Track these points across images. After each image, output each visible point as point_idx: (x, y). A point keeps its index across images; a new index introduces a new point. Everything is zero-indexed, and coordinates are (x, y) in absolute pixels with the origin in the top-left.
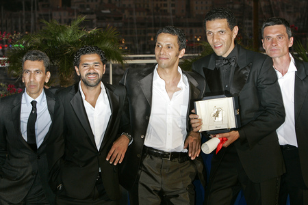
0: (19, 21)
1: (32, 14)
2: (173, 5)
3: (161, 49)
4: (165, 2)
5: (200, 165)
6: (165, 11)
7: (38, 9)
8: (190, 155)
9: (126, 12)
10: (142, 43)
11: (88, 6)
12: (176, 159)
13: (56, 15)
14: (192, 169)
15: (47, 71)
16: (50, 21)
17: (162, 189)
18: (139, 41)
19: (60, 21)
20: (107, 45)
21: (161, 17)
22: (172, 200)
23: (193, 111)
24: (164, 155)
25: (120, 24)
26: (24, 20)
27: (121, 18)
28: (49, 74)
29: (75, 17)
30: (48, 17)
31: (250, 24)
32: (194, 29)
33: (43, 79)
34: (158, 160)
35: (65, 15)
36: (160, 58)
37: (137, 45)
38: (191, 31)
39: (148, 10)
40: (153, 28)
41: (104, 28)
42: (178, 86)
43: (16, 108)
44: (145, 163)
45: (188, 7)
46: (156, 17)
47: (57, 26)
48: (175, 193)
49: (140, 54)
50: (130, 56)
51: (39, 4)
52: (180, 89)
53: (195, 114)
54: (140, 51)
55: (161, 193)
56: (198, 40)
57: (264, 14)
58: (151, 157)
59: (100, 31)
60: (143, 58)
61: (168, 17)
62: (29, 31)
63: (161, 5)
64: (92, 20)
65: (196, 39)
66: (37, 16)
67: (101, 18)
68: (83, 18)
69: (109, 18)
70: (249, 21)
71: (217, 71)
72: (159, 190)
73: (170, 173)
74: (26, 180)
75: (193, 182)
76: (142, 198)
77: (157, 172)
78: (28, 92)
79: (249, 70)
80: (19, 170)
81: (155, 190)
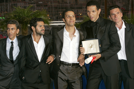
0: (3, 7)
1: (8, 4)
5: (84, 69)
6: (66, 2)
7: (11, 2)
8: (80, 65)
9: (49, 3)
10: (56, 16)
12: (74, 66)
13: (19, 4)
14: (81, 70)
17: (68, 79)
18: (55, 15)
20: (42, 17)
21: (64, 5)
22: (73, 84)
23: (81, 45)
24: (69, 64)
25: (47, 8)
26: (5, 7)
27: (47, 6)
31: (103, 7)
32: (79, 10)
34: (66, 67)
35: (23, 4)
37: (54, 17)
38: (77, 11)
39: (59, 2)
40: (61, 10)
42: (75, 35)
43: (4, 45)
44: (61, 68)
46: (62, 5)
47: (21, 9)
48: (74, 81)
49: (55, 21)
53: (82, 46)
54: (55, 20)
55: (68, 81)
56: (81, 14)
57: (109, 3)
58: (63, 66)
59: (39, 11)
60: (57, 23)
61: (67, 5)
62: (7, 11)
64: (34, 6)
65: (80, 14)
66: (11, 5)
67: (38, 5)
68: (32, 5)
69: (42, 5)
70: (103, 6)
71: (91, 28)
72: (67, 79)
73: (72, 72)
74: (9, 76)
75: (81, 76)
76: (59, 83)
77: (66, 72)
78: (9, 38)
79: (105, 28)
80: (6, 72)
81: (65, 80)
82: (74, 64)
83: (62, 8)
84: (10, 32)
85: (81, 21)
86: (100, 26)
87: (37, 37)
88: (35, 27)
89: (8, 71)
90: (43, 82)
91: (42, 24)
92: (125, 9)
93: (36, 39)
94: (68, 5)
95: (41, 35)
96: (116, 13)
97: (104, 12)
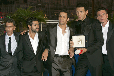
0: (8, 8)
1: (13, 5)
2: (63, 2)
3: (61, 18)
4: (60, 1)
5: (73, 60)
6: (60, 4)
7: (15, 4)
8: (70, 56)
9: (46, 4)
10: (52, 16)
11: (33, 3)
12: (65, 58)
13: (22, 6)
14: (71, 61)
15: (14, 26)
16: (19, 8)
18: (51, 15)
19: (23, 8)
20: (40, 17)
21: (59, 6)
22: (64, 73)
25: (44, 9)
26: (10, 8)
27: (44, 7)
28: (15, 27)
29: (28, 7)
30: (19, 7)
32: (71, 11)
33: (13, 29)
34: (58, 58)
35: (25, 6)
36: (60, 21)
37: (50, 16)
38: (70, 11)
39: (54, 4)
40: (56, 10)
41: (39, 10)
42: (66, 31)
44: (54, 60)
45: (69, 3)
46: (57, 6)
47: (22, 10)
48: (65, 71)
49: (51, 20)
50: (48, 20)
51: (15, 2)
52: (66, 32)
54: (51, 18)
55: (60, 71)
56: (72, 14)
58: (56, 57)
59: (37, 12)
60: (53, 21)
61: (61, 6)
62: (12, 12)
63: (59, 2)
64: (34, 8)
66: (15, 6)
67: (38, 7)
68: (31, 7)
69: (40, 7)
70: (90, 8)
71: (80, 26)
72: (59, 69)
73: (63, 63)
74: (9, 66)
75: (71, 66)
76: (53, 72)
77: (58, 63)
78: (8, 34)
79: (91, 26)
80: (6, 63)
81: (58, 70)
82: (65, 56)
83: (57, 9)
84: (9, 30)
85: (72, 20)
86: (87, 24)
87: (33, 34)
88: (31, 25)
89: (8, 62)
90: (38, 71)
91: (37, 23)
92: (109, 9)
93: (32, 36)
94: (63, 6)
95: (35, 32)
96: (102, 14)
97: (91, 12)
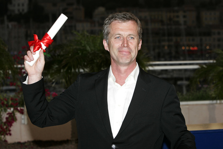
2: (185, 17)
4: (177, 14)
13: (80, 26)
21: (173, 27)
39: (162, 21)
46: (169, 27)
63: (174, 16)
65: (206, 47)
83: (170, 35)
85: (211, 61)
94: (183, 27)
